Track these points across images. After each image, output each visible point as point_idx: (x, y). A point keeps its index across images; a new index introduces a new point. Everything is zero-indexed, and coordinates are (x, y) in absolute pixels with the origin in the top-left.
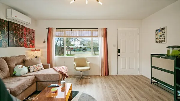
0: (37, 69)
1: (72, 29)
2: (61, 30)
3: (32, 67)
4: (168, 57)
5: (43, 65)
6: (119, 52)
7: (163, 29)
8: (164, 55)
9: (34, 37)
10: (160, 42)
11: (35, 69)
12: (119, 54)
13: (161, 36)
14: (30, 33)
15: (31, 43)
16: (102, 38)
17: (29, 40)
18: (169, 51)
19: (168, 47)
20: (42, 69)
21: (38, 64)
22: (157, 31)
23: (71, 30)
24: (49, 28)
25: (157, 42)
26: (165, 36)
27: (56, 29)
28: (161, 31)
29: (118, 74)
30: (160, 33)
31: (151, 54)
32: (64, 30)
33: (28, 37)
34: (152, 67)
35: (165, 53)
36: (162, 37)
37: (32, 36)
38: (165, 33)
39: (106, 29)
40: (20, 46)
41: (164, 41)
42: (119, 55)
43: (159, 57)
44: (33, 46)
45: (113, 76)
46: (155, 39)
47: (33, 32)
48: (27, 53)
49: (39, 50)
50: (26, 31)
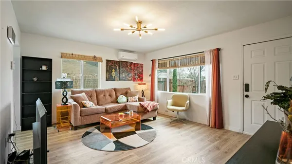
3: (129, 98)
5: (139, 98)
9: (142, 71)
12: (246, 93)
14: (138, 67)
15: (139, 77)
17: (137, 74)
20: (136, 101)
21: (134, 96)
24: (152, 60)
33: (136, 72)
37: (141, 71)
40: (128, 80)
42: (247, 96)
44: (141, 79)
47: (142, 66)
48: (135, 86)
49: (145, 84)
50: (134, 66)
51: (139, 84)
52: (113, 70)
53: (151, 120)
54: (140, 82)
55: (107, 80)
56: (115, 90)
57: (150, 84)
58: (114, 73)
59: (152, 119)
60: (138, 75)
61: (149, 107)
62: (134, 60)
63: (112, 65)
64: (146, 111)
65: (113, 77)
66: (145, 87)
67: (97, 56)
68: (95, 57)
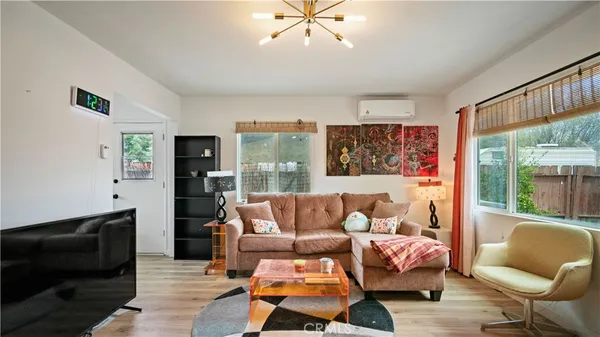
1: (527, 88)
3: (374, 221)
9: (435, 145)
14: (418, 138)
21: (385, 217)
23: (525, 94)
24: (460, 111)
27: (475, 107)
37: (430, 146)
40: (389, 173)
44: (432, 170)
47: (433, 132)
48: (410, 190)
49: (438, 184)
50: (407, 136)
51: (422, 184)
52: (345, 150)
53: (422, 298)
54: (425, 179)
55: (328, 174)
56: (344, 198)
57: (453, 183)
58: (345, 157)
59: (427, 294)
60: (420, 158)
61: (403, 256)
62: (407, 119)
63: (340, 137)
64: (389, 268)
65: (345, 167)
66: (440, 193)
67: (304, 120)
68: (300, 122)
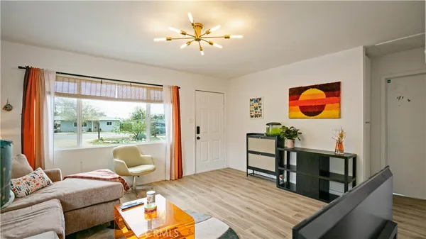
0: (38, 184)
1: (103, 80)
2: (69, 78)
4: (268, 136)
6: (198, 132)
7: (260, 99)
8: (263, 135)
10: (256, 116)
11: (33, 187)
13: (256, 109)
16: (171, 106)
18: (268, 129)
19: (268, 124)
22: (251, 100)
23: (101, 82)
25: (252, 117)
26: (262, 108)
27: (55, 74)
28: (257, 101)
29: (198, 172)
30: (256, 105)
31: (248, 134)
32: (81, 80)
34: (248, 152)
35: (264, 131)
36: (259, 110)
38: (262, 106)
39: (178, 88)
41: (260, 116)
43: (258, 138)
45: (190, 177)
46: (249, 112)
